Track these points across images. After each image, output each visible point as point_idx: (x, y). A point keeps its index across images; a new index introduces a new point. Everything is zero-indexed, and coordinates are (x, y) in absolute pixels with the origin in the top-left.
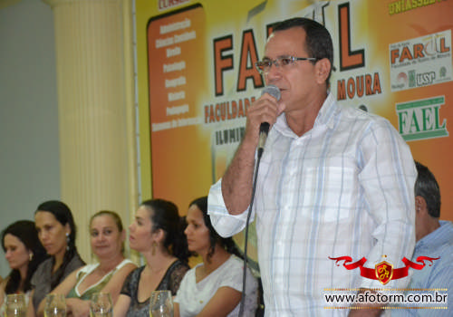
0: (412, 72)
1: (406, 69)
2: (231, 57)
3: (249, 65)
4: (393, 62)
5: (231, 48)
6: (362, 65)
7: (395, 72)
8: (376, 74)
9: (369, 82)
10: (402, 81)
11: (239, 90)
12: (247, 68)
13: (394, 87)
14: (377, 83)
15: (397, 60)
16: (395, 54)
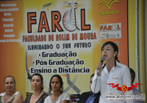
0: (107, 34)
1: (106, 33)
2: (36, 20)
3: (43, 24)
4: (101, 30)
5: (36, 17)
6: (90, 29)
7: (101, 33)
8: (95, 33)
9: (92, 35)
10: (104, 36)
11: (38, 32)
12: (42, 25)
13: (101, 38)
14: (95, 36)
15: (102, 30)
16: (101, 27)
